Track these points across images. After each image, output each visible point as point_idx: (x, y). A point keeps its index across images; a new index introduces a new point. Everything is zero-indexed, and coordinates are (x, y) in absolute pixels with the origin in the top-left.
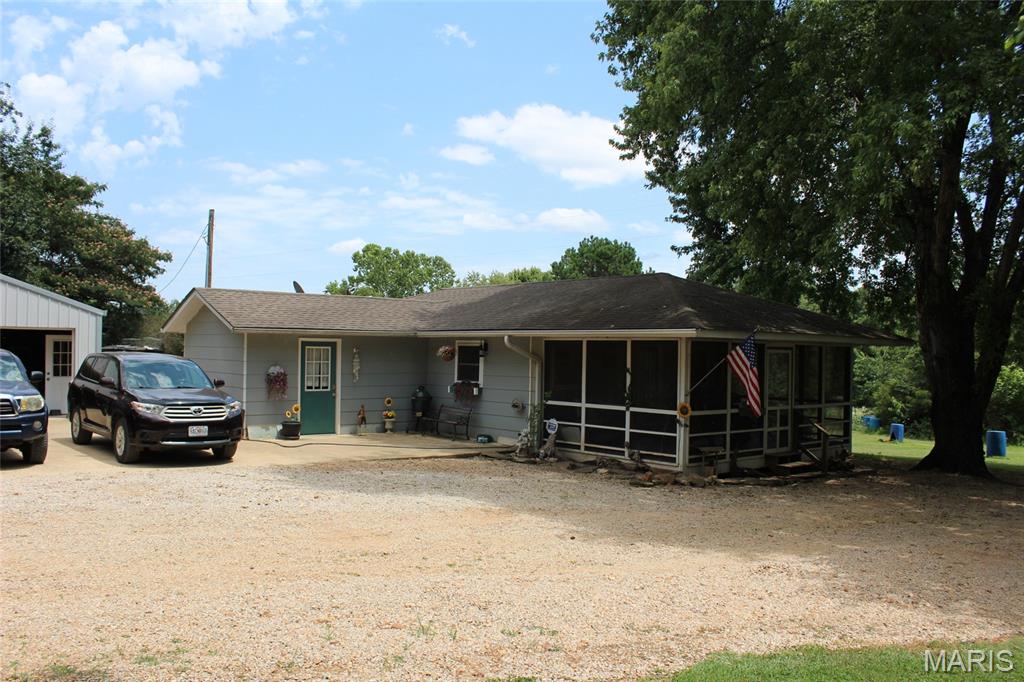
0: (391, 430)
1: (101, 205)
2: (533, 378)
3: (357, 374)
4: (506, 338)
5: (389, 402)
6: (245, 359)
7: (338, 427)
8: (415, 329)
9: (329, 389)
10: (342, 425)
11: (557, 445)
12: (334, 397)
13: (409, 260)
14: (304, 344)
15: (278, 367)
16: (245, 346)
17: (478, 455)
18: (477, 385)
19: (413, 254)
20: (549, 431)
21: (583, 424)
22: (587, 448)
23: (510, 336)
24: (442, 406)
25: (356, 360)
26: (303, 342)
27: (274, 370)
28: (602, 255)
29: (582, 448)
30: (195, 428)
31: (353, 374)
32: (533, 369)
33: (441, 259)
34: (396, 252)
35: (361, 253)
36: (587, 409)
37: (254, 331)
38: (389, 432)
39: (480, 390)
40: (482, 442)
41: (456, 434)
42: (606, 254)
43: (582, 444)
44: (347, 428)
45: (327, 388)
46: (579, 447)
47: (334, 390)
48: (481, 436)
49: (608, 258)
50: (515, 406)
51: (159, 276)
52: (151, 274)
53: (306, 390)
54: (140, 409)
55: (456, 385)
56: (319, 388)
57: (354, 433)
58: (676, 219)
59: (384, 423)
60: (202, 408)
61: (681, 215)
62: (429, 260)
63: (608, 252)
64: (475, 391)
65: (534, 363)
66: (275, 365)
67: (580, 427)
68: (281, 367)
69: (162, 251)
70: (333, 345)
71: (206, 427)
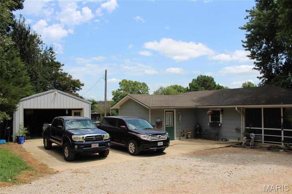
0: (190, 138)
1: (62, 70)
2: (243, 120)
3: (180, 121)
4: (236, 108)
5: (189, 129)
6: (150, 117)
7: (175, 138)
8: (196, 105)
9: (172, 126)
10: (176, 137)
11: (255, 142)
12: (174, 128)
13: (136, 84)
14: (166, 111)
15: (159, 119)
16: (150, 113)
17: (231, 146)
18: (220, 123)
19: (137, 82)
20: (251, 137)
21: (263, 135)
22: (264, 142)
23: (237, 107)
24: (206, 130)
25: (180, 116)
26: (165, 111)
27: (158, 120)
28: (205, 80)
29: (263, 143)
30: (159, 143)
31: (179, 120)
32: (243, 117)
33: (145, 83)
34: (132, 82)
35: (121, 82)
36: (264, 130)
37: (153, 108)
38: (189, 138)
39: (221, 124)
40: (224, 141)
41: (215, 139)
42: (206, 80)
43: (263, 141)
44: (178, 138)
45: (171, 125)
46: (262, 142)
47: (174, 126)
48: (224, 139)
49: (206, 81)
50: (236, 129)
51: (80, 90)
52: (77, 90)
53: (166, 126)
54: (141, 137)
55: (211, 123)
56: (169, 125)
57: (180, 139)
58: (255, 69)
59: (188, 136)
60: (160, 135)
61: (257, 67)
62: (141, 83)
63: (206, 79)
64: (220, 125)
65: (243, 115)
66: (158, 119)
67: (262, 136)
68: (160, 119)
69: (81, 83)
70: (173, 111)
71: (162, 142)
